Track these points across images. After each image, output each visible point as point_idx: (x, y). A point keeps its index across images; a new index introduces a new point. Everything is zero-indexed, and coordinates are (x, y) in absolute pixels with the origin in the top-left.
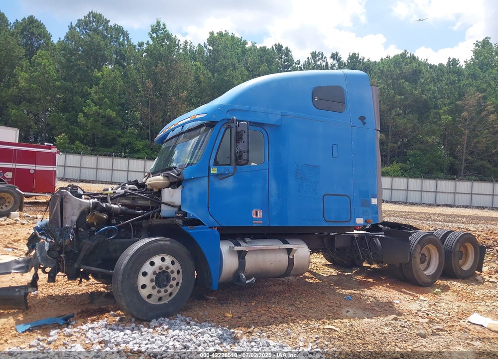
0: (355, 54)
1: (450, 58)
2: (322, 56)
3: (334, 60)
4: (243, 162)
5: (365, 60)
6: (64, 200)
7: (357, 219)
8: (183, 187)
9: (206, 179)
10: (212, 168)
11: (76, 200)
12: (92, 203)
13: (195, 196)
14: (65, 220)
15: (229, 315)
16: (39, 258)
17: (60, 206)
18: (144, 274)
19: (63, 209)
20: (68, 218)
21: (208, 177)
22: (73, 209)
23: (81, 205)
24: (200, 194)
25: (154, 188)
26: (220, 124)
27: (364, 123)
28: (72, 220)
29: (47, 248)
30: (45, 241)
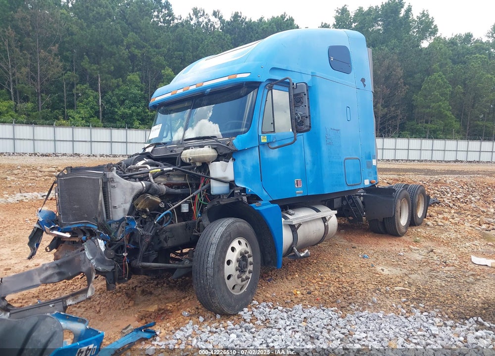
0: (238, 13)
1: (322, 23)
2: (204, 12)
3: (216, 17)
4: (306, 128)
5: (247, 20)
6: (109, 185)
7: (365, 180)
8: (234, 160)
9: (257, 148)
10: (262, 137)
11: (127, 184)
12: (144, 186)
13: (249, 169)
14: (113, 210)
15: (298, 292)
16: (92, 261)
17: (103, 192)
18: (229, 262)
19: (109, 195)
20: (119, 207)
21: (259, 146)
22: (124, 194)
23: (133, 189)
24: (253, 167)
25: (197, 162)
26: (263, 85)
27: (365, 85)
28: (124, 209)
29: (103, 248)
30: (98, 240)
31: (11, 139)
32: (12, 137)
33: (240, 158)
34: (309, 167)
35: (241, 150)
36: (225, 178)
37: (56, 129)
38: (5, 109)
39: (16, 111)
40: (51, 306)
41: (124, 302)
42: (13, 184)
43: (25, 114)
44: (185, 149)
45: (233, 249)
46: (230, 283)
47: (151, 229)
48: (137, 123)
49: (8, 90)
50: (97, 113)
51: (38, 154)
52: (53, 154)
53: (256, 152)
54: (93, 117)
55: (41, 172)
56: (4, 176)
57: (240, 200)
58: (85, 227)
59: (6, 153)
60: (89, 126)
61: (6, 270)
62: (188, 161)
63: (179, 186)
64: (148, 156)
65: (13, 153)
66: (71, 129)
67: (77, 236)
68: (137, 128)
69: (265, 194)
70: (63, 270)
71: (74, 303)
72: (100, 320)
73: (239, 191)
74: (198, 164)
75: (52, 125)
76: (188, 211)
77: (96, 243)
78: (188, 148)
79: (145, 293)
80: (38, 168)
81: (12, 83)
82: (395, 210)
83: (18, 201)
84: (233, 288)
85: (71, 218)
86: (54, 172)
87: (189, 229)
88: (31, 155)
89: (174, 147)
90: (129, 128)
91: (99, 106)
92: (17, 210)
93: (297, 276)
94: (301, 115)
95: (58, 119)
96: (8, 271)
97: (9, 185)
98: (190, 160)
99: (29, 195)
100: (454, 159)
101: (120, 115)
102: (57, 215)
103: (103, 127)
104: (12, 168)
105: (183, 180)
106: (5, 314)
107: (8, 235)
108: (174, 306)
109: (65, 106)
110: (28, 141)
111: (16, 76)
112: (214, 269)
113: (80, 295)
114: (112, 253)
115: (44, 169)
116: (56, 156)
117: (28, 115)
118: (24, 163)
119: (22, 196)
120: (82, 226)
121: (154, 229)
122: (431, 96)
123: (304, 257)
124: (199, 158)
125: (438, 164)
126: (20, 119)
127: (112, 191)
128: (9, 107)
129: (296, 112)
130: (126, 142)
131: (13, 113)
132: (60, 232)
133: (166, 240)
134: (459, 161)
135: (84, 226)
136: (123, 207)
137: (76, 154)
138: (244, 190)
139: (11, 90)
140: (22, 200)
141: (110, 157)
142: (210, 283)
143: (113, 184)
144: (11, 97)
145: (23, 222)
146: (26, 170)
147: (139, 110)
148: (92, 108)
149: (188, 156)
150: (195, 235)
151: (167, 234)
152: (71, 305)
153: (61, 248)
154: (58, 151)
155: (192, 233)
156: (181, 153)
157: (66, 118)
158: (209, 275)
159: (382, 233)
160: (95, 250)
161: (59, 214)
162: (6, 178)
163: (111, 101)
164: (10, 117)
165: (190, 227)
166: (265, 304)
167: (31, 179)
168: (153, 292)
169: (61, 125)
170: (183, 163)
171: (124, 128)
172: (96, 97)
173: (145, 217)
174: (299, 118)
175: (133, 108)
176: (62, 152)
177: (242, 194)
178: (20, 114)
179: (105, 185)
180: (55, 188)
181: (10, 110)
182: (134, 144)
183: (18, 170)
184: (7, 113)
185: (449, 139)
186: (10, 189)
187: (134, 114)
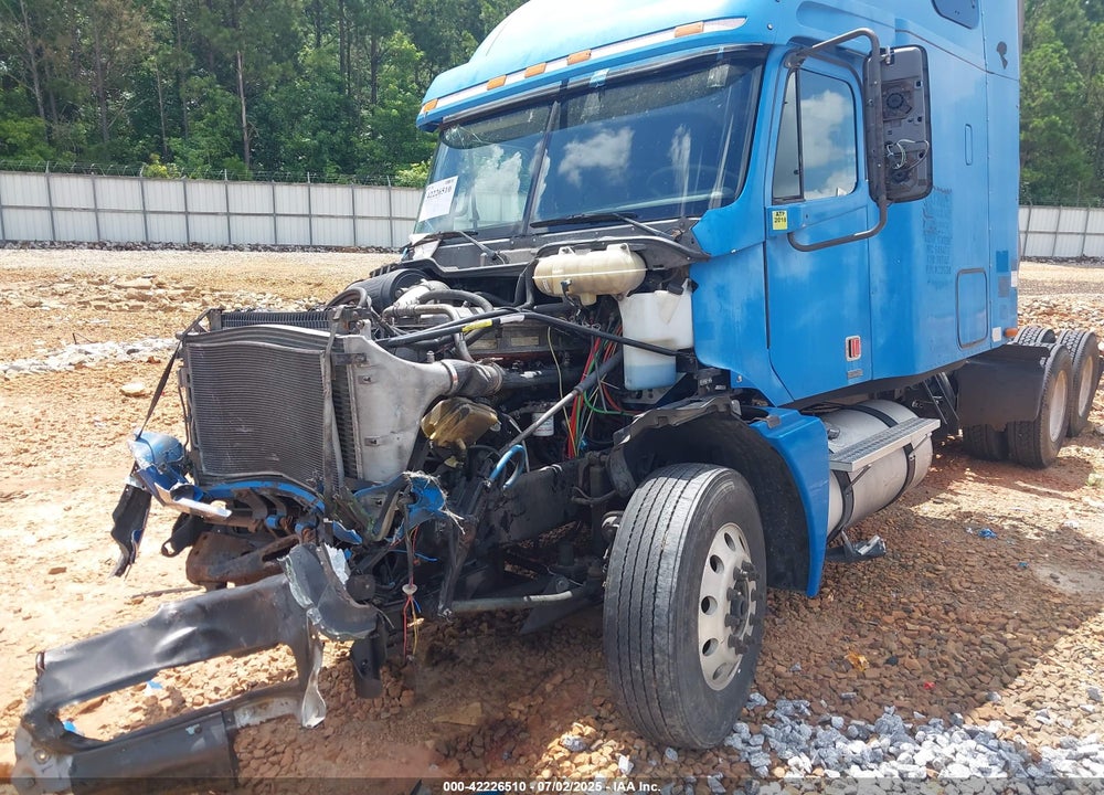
4: (918, 189)
6: (352, 373)
7: (994, 330)
8: (694, 287)
9: (760, 250)
10: (774, 213)
11: (407, 369)
12: (454, 374)
13: (737, 313)
14: (367, 450)
15: (862, 659)
16: (310, 612)
17: (334, 402)
18: (706, 604)
19: (353, 406)
20: (384, 443)
21: (764, 243)
22: (399, 403)
23: (422, 386)
24: (749, 305)
25: (584, 292)
26: (777, 54)
27: (1005, 63)
28: (400, 447)
29: (342, 574)
30: (328, 547)
31: (45, 208)
32: (46, 204)
33: (711, 280)
34: (878, 299)
35: (718, 257)
36: (667, 341)
37: (145, 183)
38: (25, 136)
39: (51, 143)
40: (191, 730)
41: (388, 694)
42: (55, 320)
43: (72, 149)
44: (545, 252)
45: (715, 563)
46: (708, 663)
47: (473, 503)
48: (330, 171)
49: (28, 92)
50: (238, 147)
51: (108, 245)
52: (143, 243)
53: (756, 263)
54: (230, 156)
55: (119, 287)
56: (34, 299)
57: (722, 409)
58: (274, 491)
59: (36, 241)
60: (221, 178)
61: (54, 572)
62: (559, 291)
63: (529, 362)
64: (428, 271)
65: (52, 243)
66: (179, 185)
67: (250, 514)
68: (332, 182)
69: (778, 384)
70: (219, 625)
71: (256, 720)
72: (330, 758)
73: (710, 380)
74: (588, 300)
75: (136, 174)
76: (551, 433)
77: (322, 557)
78: (553, 250)
79: (437, 657)
80: (111, 279)
81: (36, 76)
82: (1042, 403)
83: (70, 364)
84: (716, 675)
85: (229, 460)
86: (148, 288)
87: (563, 488)
88: (92, 246)
89: (502, 246)
90: (315, 181)
91: (242, 129)
92: (70, 390)
93: (831, 598)
94: (904, 145)
95: (150, 162)
96: (60, 576)
97: (47, 323)
98: (565, 286)
99: (97, 351)
100: (1076, 253)
101: (293, 150)
102: (189, 448)
103: (254, 179)
104: (51, 278)
105: (537, 342)
106: (58, 761)
107: (53, 464)
108: (530, 706)
109: (163, 129)
110: (84, 214)
111: (44, 58)
112: (674, 632)
113: (276, 700)
114: (369, 585)
115: (123, 282)
116: (150, 249)
117: (80, 151)
118: (79, 268)
119: (80, 351)
120: (266, 489)
121: (481, 501)
122: (1033, 102)
123: (868, 556)
124: (595, 282)
125: (1040, 265)
126: (61, 162)
127: (360, 393)
128: (35, 133)
129: (889, 138)
130: (310, 216)
131: (43, 147)
132: (200, 501)
133: (505, 523)
134: (1089, 259)
135: (271, 489)
136: (397, 442)
137: (195, 244)
138: (724, 377)
139: (37, 92)
140: (81, 363)
141: (272, 250)
142: (662, 674)
143: (366, 374)
144: (37, 108)
145: (87, 426)
146: (85, 283)
147: (335, 139)
148: (226, 134)
149: (557, 275)
150: (576, 503)
151: (510, 506)
152: (248, 726)
153: (205, 545)
154: (154, 237)
155: (570, 497)
156: (535, 264)
157: (168, 157)
158: (661, 651)
159: (997, 460)
160: (316, 578)
161: (193, 448)
162: (39, 304)
163: (271, 119)
164: (37, 155)
165: (564, 482)
166: (789, 708)
167: (98, 307)
168: (456, 651)
169: (156, 176)
170: (541, 297)
171: (303, 181)
172: (234, 107)
173: (454, 465)
174: (898, 155)
175: (322, 134)
176: (163, 240)
177: (717, 388)
178: (60, 150)
179: (339, 374)
180: (179, 373)
181: (36, 139)
182: (327, 220)
183: (66, 285)
184: (32, 146)
185: (1067, 205)
186: (51, 335)
187: (325, 148)
